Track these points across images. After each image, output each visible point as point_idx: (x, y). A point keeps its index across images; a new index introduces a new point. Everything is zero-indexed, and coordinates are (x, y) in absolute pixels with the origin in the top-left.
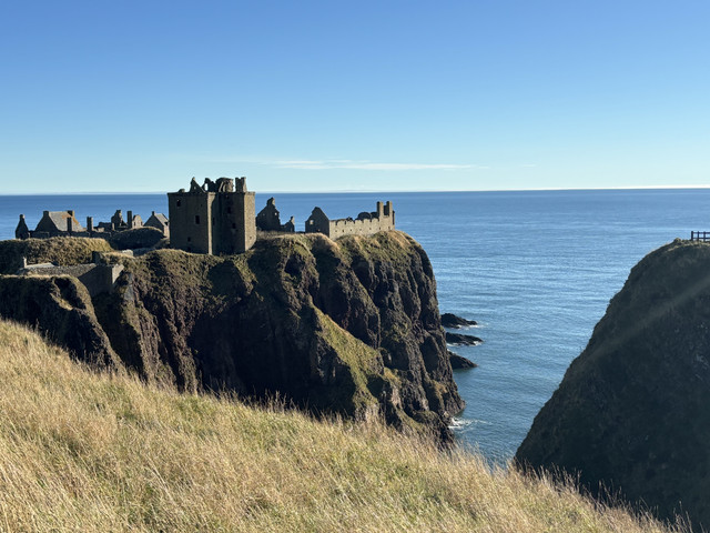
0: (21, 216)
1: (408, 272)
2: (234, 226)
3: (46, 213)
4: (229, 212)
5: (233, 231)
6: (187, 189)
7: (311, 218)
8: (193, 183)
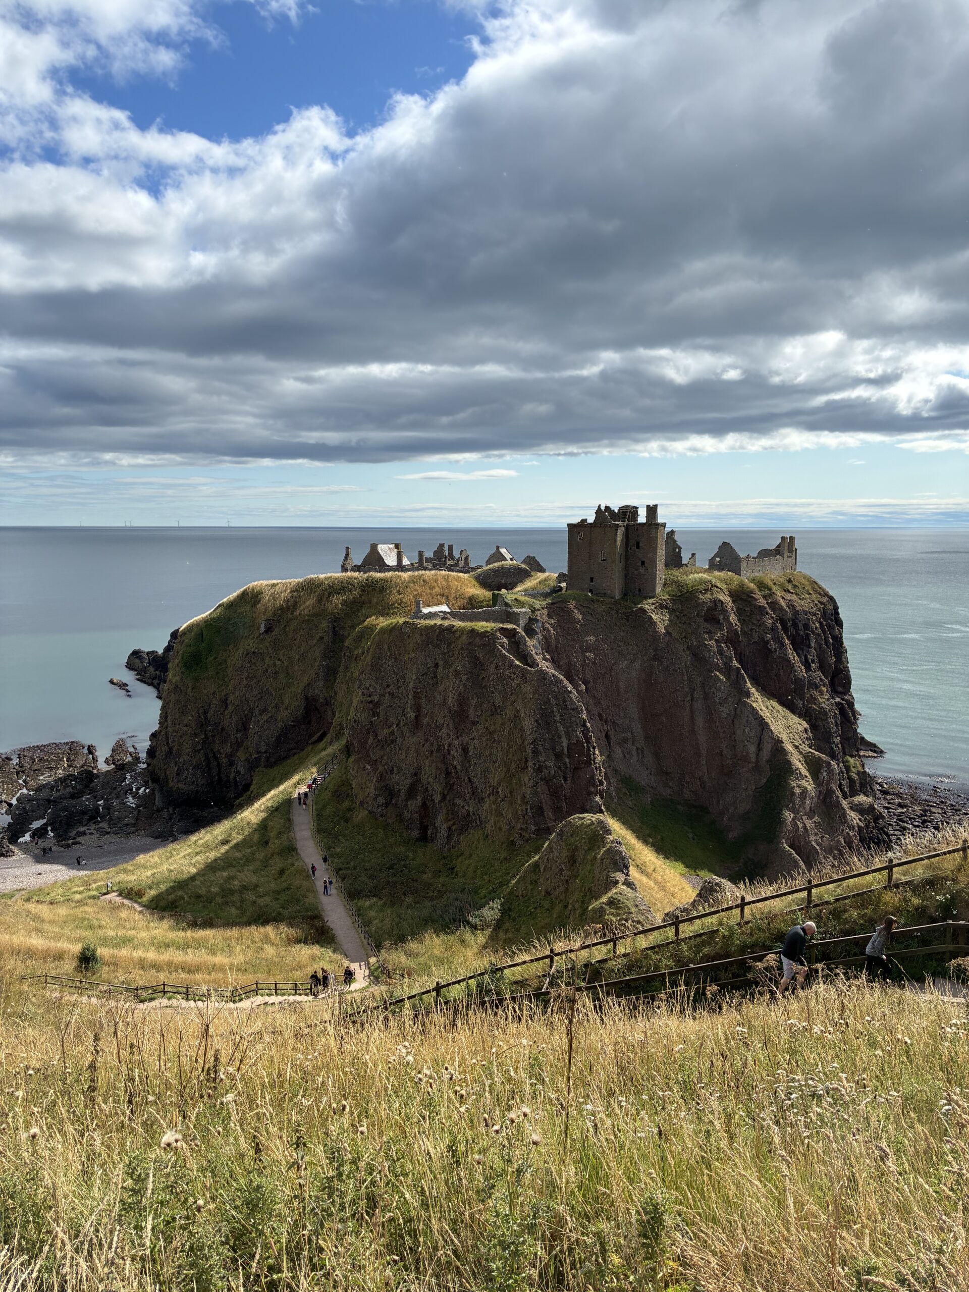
0: (347, 548)
1: (820, 623)
2: (643, 563)
3: (374, 547)
4: (638, 547)
5: (642, 570)
6: (591, 519)
7: (716, 556)
8: (599, 511)
